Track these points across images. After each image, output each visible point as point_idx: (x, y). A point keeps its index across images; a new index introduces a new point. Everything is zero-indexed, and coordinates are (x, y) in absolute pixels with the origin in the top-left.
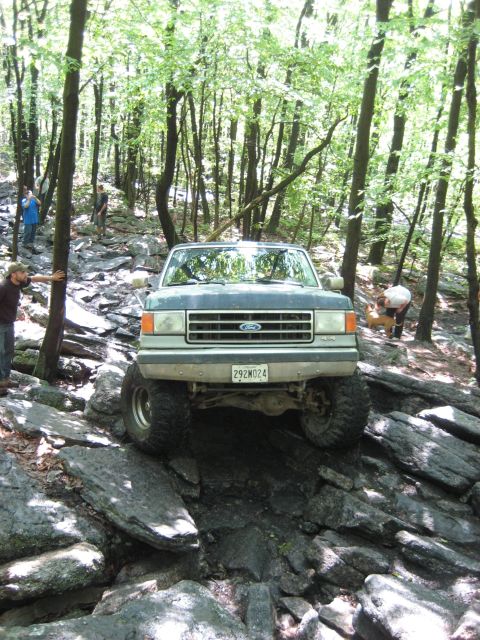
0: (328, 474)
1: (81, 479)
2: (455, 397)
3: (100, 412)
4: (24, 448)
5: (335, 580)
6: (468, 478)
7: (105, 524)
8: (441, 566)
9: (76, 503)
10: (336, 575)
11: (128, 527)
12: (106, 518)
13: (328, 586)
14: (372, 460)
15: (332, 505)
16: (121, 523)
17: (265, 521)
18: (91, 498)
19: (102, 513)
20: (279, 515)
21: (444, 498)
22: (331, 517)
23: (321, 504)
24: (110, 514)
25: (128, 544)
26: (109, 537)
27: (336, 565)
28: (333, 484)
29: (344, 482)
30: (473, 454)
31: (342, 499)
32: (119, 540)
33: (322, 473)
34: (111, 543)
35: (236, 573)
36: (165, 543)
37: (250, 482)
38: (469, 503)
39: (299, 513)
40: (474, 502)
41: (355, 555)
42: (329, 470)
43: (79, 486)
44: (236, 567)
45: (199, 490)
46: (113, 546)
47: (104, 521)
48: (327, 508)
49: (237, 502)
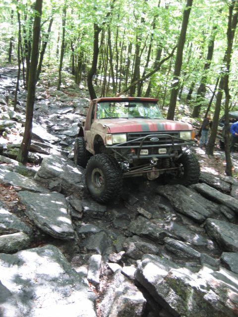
0: (141, 211)
1: (26, 205)
2: (212, 180)
3: (41, 177)
4: (3, 191)
5: (133, 257)
6: (205, 216)
7: (33, 226)
8: (182, 254)
9: (22, 215)
10: (134, 255)
11: (42, 227)
12: (33, 223)
13: (130, 259)
14: (163, 206)
15: (140, 225)
16: (39, 225)
17: (110, 230)
18: (29, 214)
19: (32, 221)
20: (116, 228)
21: (193, 225)
22: (138, 230)
23: (135, 224)
24: (36, 221)
25: (43, 235)
26: (34, 232)
27: (134, 250)
28: (143, 216)
29: (148, 214)
30: (210, 205)
31: (145, 222)
32: (39, 233)
33: (139, 210)
34: (35, 234)
35: (91, 251)
36: (57, 235)
37: (106, 213)
38: (204, 228)
39: (126, 228)
40: (206, 227)
41: (143, 246)
42: (142, 209)
43: (24, 208)
44: (91, 249)
45: (81, 215)
46: (36, 236)
47: (32, 224)
48: (138, 226)
49: (99, 221)
